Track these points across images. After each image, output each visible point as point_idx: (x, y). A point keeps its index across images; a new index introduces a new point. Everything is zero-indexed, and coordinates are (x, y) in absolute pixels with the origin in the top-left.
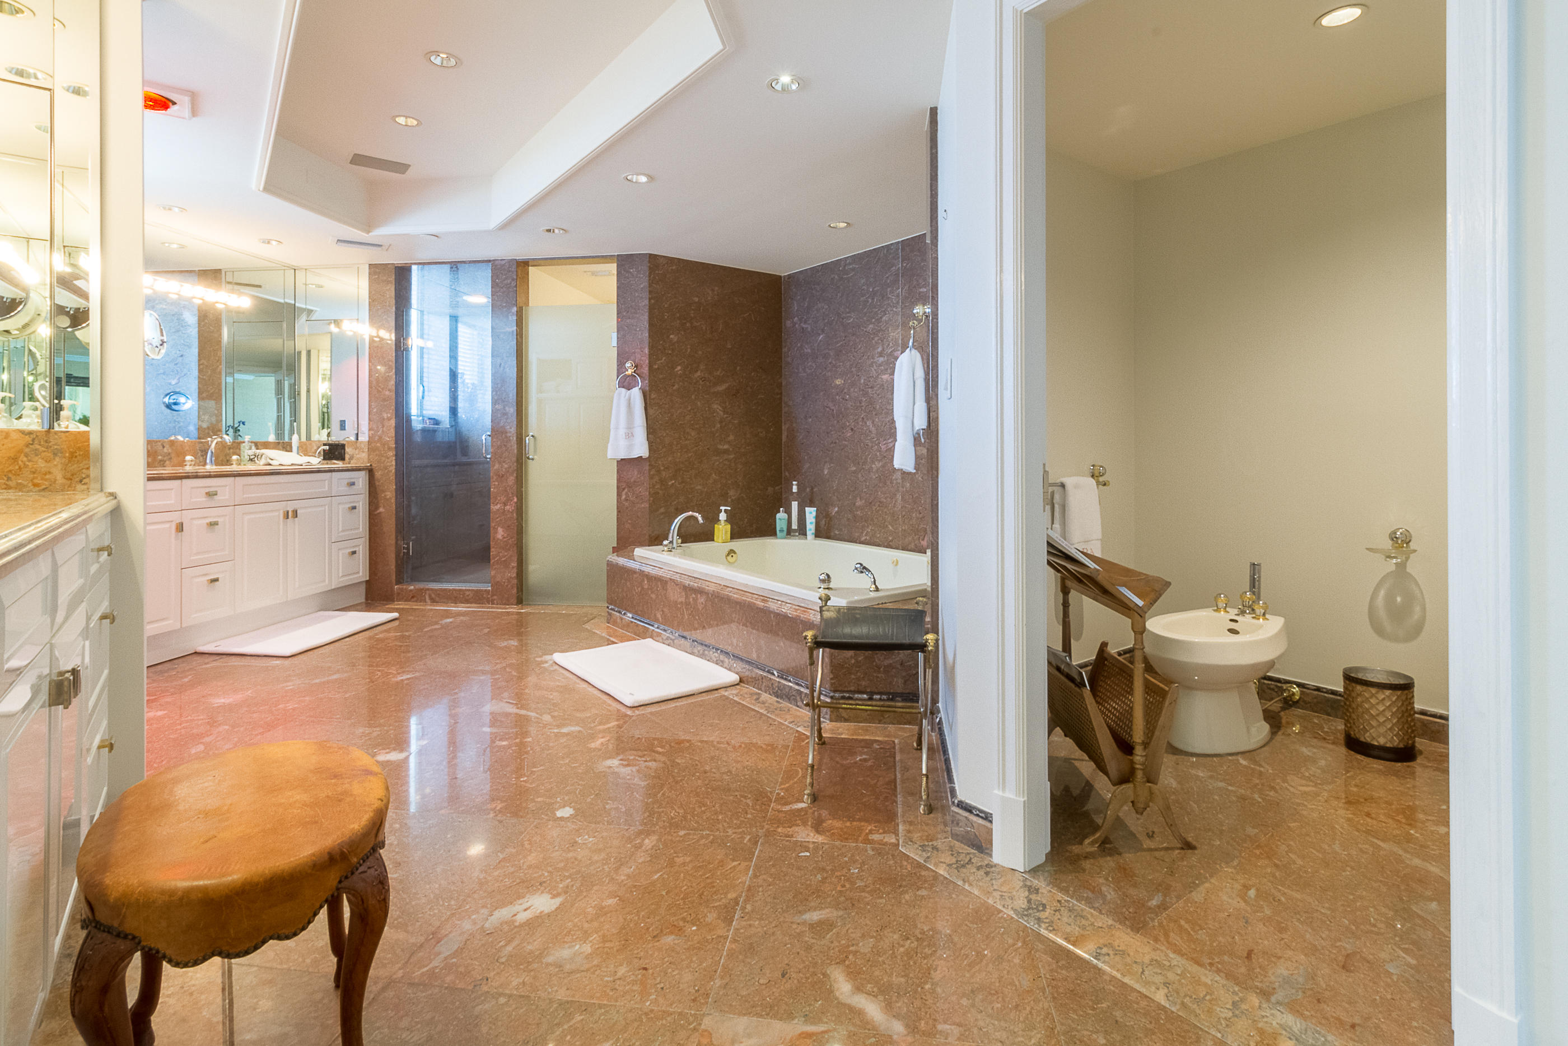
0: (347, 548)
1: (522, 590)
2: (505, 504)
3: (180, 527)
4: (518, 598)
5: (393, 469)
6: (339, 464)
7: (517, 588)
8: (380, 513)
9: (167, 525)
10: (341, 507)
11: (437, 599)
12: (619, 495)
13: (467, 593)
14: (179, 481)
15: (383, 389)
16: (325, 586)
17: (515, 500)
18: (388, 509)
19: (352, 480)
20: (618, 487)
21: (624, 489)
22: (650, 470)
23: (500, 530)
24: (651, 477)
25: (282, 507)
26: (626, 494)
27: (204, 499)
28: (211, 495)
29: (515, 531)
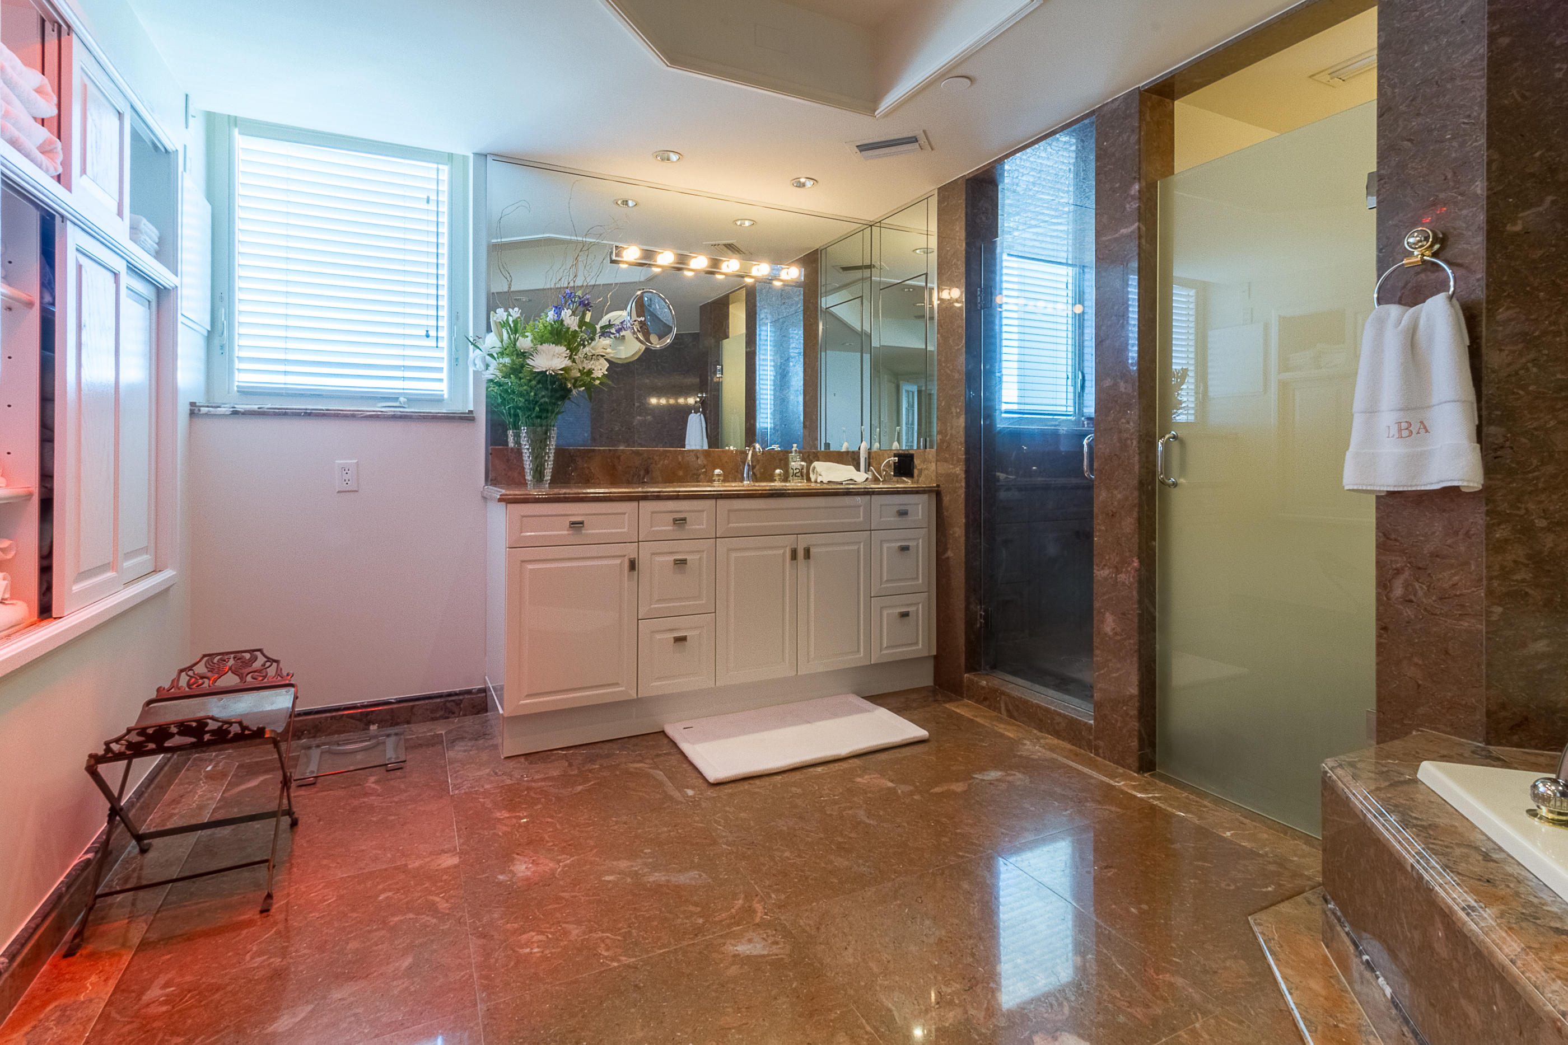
0: (895, 606)
1: (1153, 745)
2: (1118, 571)
3: (633, 565)
4: (1141, 759)
5: (962, 492)
6: (907, 483)
7: (1141, 740)
8: (948, 558)
9: (618, 561)
10: (885, 546)
11: (1015, 714)
12: (1383, 584)
13: (1058, 719)
14: (635, 504)
15: (951, 371)
16: (860, 658)
17: (1136, 564)
18: (957, 553)
19: (903, 508)
20: (1380, 565)
21: (1398, 572)
22: (1489, 528)
23: (1109, 618)
24: (1497, 548)
25: (789, 541)
26: (1407, 586)
27: (671, 528)
28: (680, 522)
29: (1136, 625)
